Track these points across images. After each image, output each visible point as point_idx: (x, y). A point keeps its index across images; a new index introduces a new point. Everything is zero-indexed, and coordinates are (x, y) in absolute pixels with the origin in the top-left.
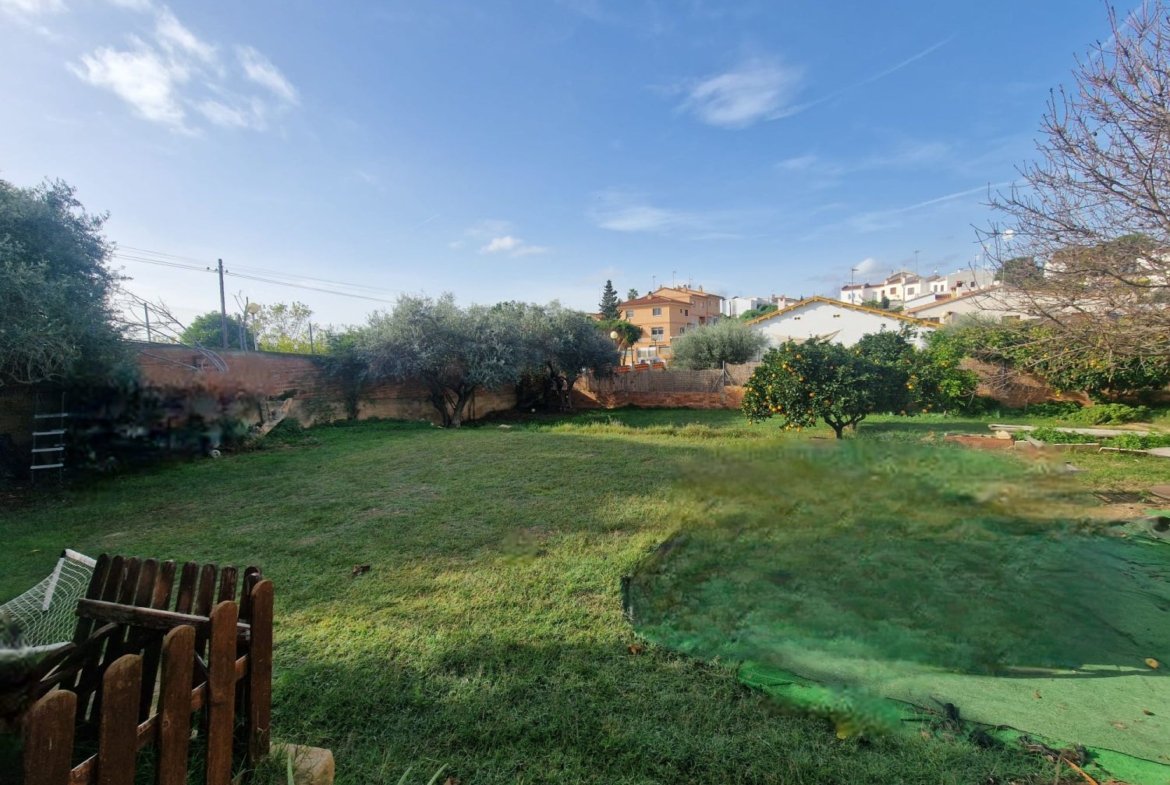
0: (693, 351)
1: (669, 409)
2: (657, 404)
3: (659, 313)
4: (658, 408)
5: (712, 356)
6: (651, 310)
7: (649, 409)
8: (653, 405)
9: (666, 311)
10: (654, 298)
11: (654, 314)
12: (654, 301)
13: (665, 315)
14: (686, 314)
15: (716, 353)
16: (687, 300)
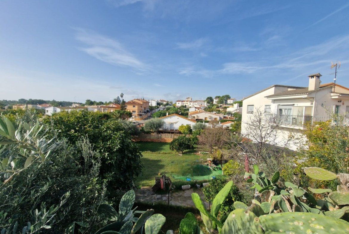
0: (150, 125)
1: (149, 142)
2: (146, 141)
3: (135, 107)
4: (147, 142)
5: (154, 127)
6: (132, 106)
7: (145, 142)
8: (145, 141)
9: (136, 107)
10: (133, 102)
11: (133, 107)
12: (133, 103)
13: (136, 108)
14: (141, 107)
15: (155, 126)
16: (142, 103)
